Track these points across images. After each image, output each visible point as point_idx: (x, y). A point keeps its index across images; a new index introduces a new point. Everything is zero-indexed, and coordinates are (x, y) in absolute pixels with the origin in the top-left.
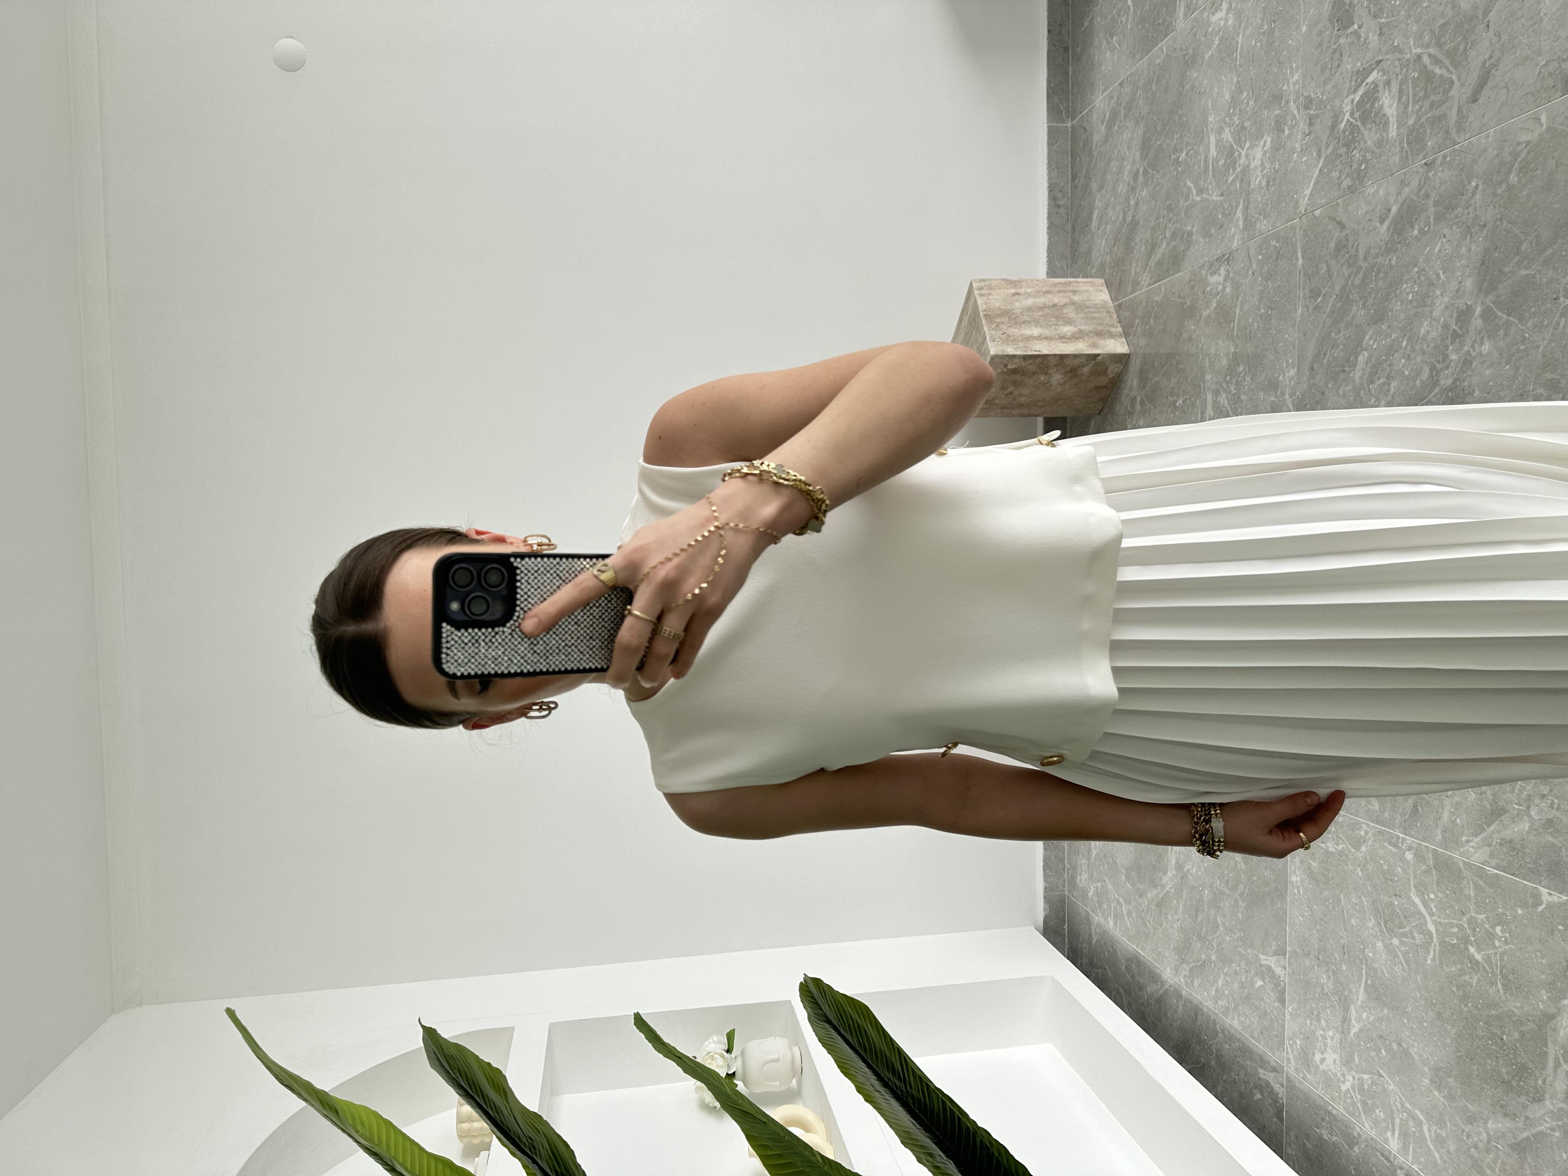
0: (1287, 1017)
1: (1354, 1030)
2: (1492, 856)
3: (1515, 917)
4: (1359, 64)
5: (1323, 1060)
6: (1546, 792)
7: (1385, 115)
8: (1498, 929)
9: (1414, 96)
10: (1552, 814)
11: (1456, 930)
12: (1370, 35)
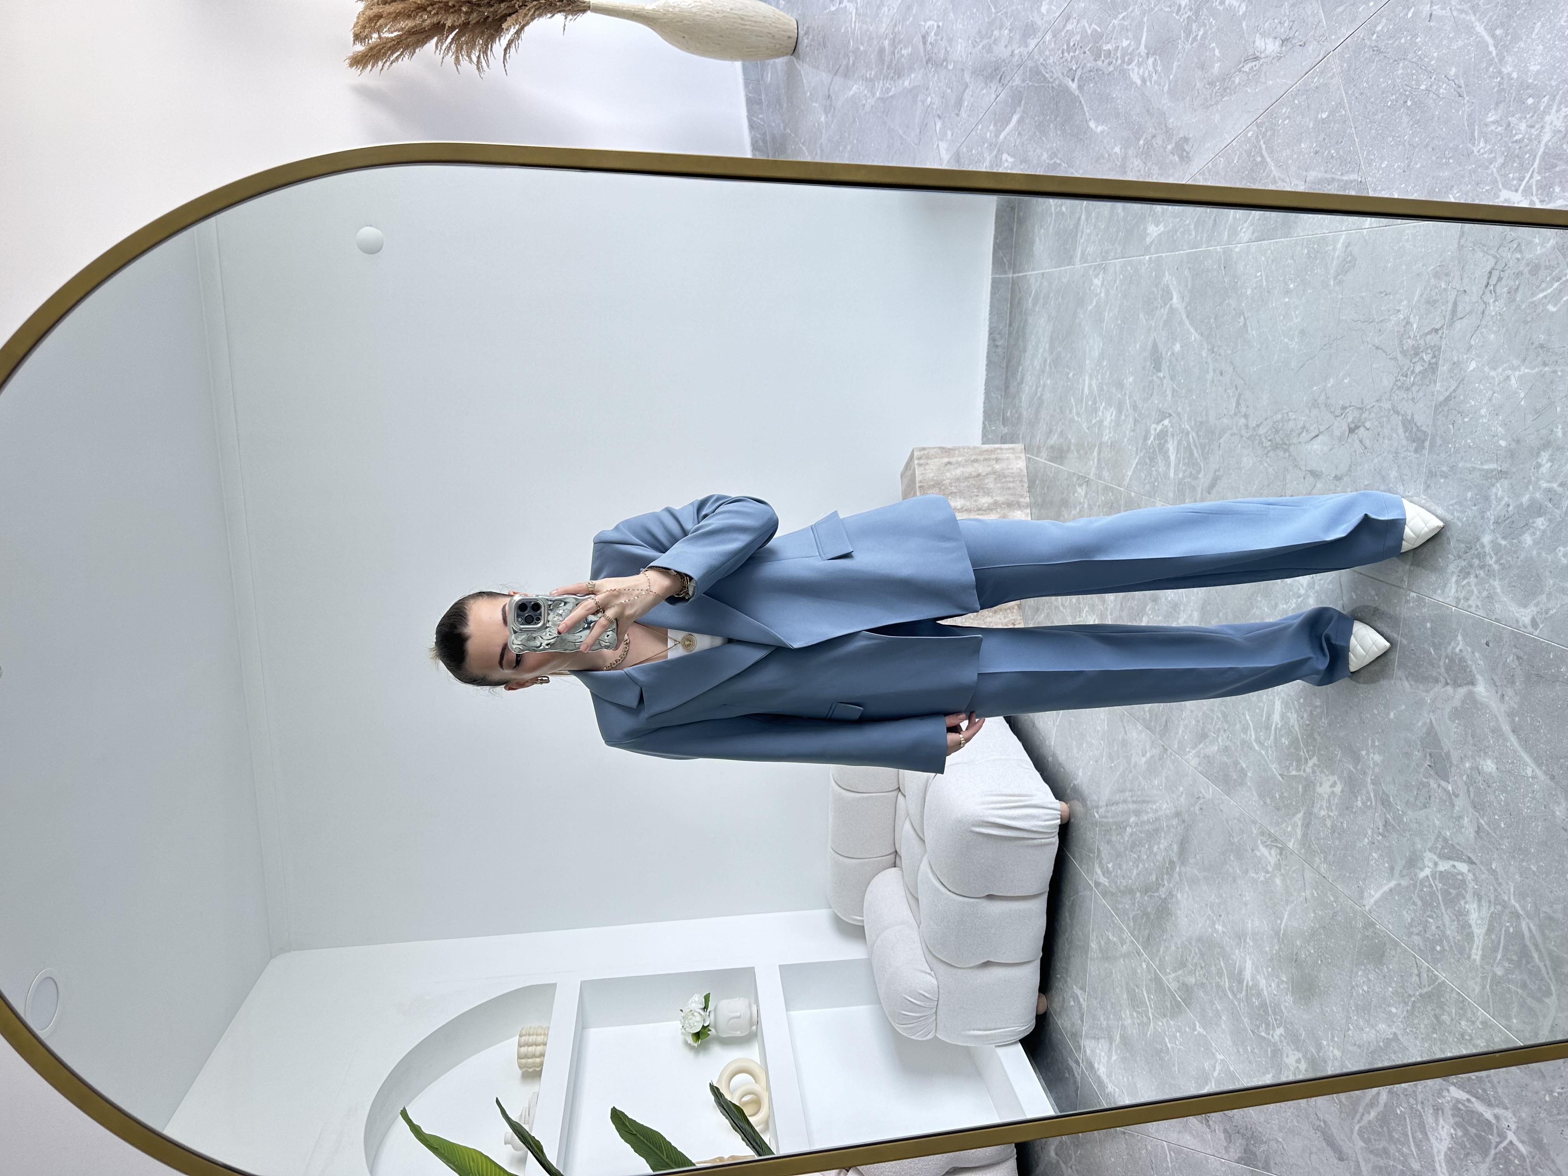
0: (1084, 1033)
2: (1178, 988)
3: (1185, 1031)
4: (1161, 405)
5: (1099, 1069)
6: (1203, 965)
7: (1169, 457)
8: (1178, 1034)
9: (1184, 458)
10: (1204, 981)
11: (1160, 1024)
12: (1168, 390)
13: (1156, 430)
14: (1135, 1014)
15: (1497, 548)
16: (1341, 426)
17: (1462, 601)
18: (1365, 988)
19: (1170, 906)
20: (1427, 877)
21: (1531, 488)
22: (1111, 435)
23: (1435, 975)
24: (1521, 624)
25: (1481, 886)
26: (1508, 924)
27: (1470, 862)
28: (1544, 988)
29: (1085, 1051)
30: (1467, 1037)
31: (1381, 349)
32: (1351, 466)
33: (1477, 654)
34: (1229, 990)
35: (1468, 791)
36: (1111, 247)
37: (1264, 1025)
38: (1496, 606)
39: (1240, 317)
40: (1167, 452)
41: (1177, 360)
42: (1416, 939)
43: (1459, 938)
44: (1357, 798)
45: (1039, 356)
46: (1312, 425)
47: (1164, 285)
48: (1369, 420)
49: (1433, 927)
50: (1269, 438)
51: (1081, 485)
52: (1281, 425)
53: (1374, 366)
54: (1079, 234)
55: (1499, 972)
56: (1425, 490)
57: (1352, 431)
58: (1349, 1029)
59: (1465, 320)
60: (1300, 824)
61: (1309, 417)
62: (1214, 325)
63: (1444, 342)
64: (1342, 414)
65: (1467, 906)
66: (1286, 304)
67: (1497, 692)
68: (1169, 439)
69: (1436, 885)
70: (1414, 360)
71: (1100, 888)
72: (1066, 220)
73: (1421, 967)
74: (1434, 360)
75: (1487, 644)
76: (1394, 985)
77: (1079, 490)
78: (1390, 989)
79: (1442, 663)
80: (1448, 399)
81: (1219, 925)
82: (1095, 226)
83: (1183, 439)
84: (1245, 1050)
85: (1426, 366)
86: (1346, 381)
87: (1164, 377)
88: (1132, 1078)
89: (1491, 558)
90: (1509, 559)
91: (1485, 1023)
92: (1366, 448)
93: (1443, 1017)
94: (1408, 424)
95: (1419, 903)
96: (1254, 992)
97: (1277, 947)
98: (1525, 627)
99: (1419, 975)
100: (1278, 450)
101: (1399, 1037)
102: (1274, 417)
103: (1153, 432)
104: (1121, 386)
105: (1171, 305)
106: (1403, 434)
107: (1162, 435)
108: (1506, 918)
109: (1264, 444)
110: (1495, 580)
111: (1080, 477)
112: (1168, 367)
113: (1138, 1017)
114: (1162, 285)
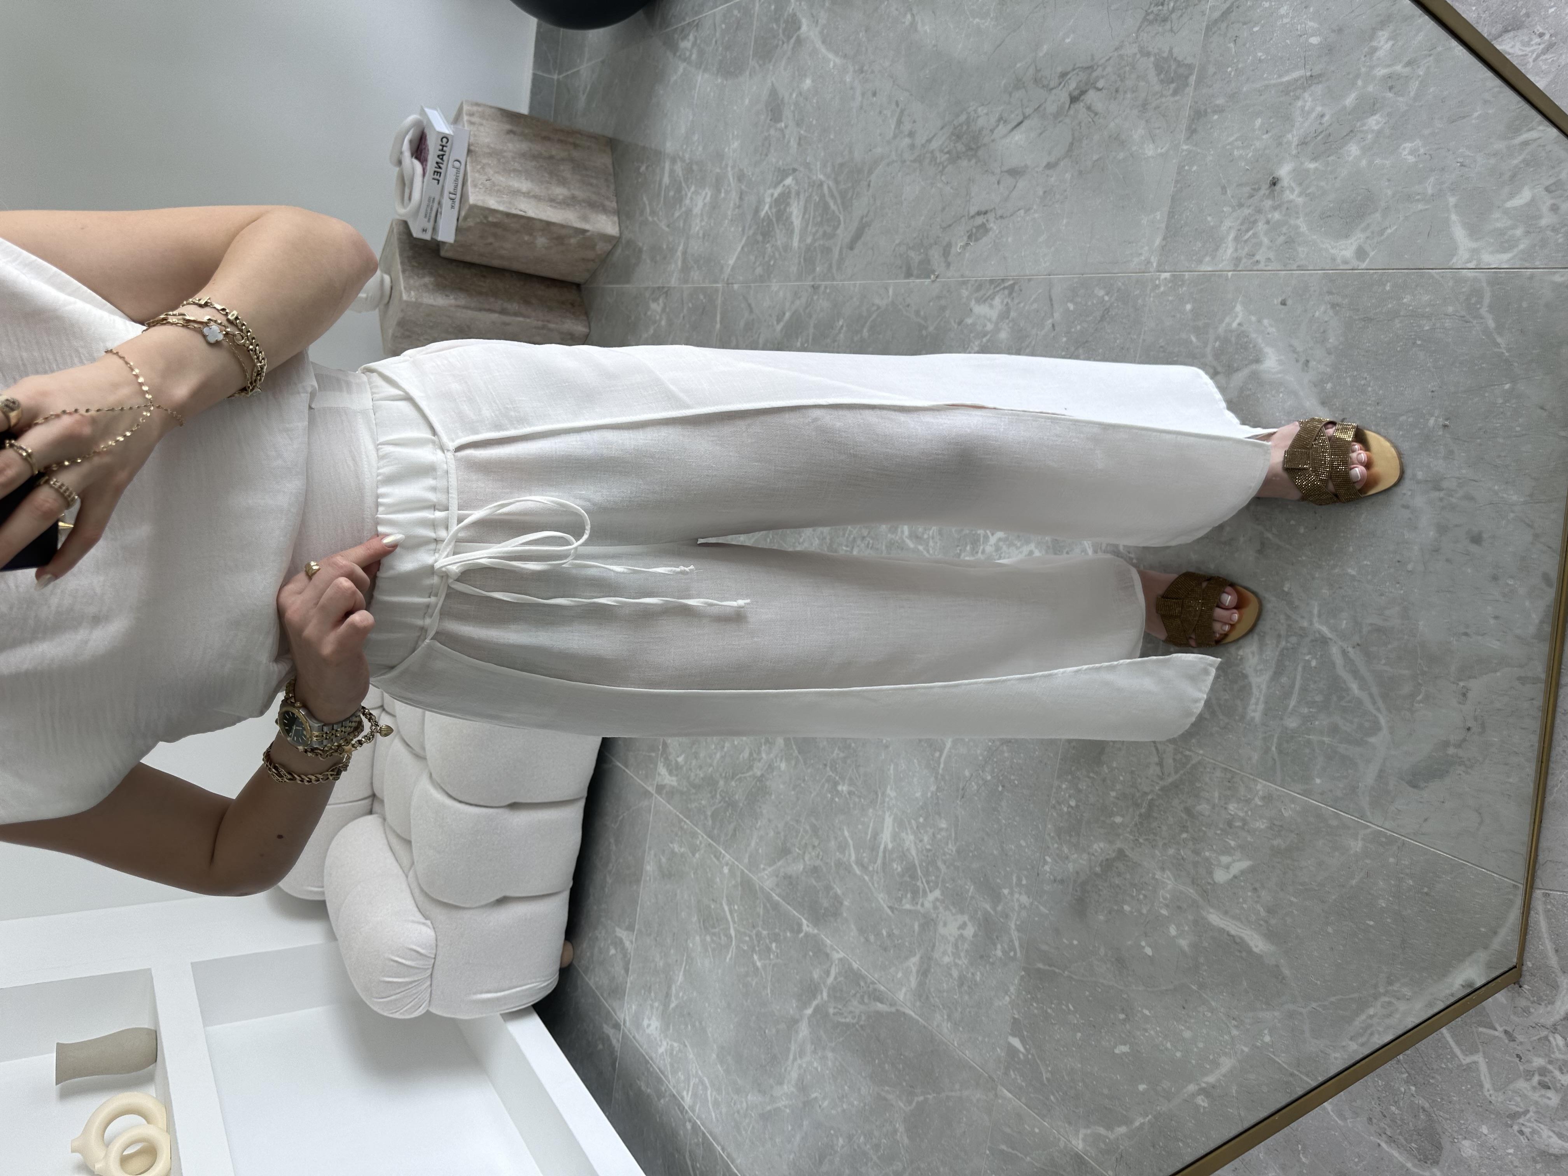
0: (628, 985)
1: (673, 1005)
2: (777, 885)
3: (785, 938)
4: (781, 163)
5: (649, 1026)
6: (817, 844)
7: (792, 223)
8: (774, 945)
9: (814, 218)
10: (818, 863)
11: (747, 939)
12: (792, 140)
13: (772, 195)
14: (708, 938)
15: (1301, 176)
16: (1057, 99)
17: (1244, 260)
18: (1073, 803)
19: (768, 783)
21: (1360, 83)
22: (703, 224)
23: (1186, 756)
24: (1339, 261)
26: (1307, 658)
28: (1367, 725)
30: (1238, 824)
32: (1072, 144)
33: (1266, 322)
34: (857, 864)
37: (909, 895)
38: (1300, 249)
39: (905, 16)
40: (788, 218)
41: (806, 99)
43: (1227, 697)
46: (1012, 112)
47: (789, 16)
48: (1103, 77)
50: (946, 150)
51: (655, 300)
52: (965, 128)
53: (1114, 7)
55: (1292, 723)
56: (1188, 139)
57: (1074, 99)
58: (1045, 862)
61: (1009, 103)
62: (864, 39)
64: (1060, 84)
65: (1241, 652)
67: (1297, 361)
68: (792, 201)
71: (663, 791)
73: (1164, 752)
75: (1283, 304)
77: (653, 306)
78: (1113, 794)
79: (1209, 350)
81: (844, 787)
83: (814, 194)
84: (878, 935)
86: (1068, 41)
87: (786, 127)
88: (700, 1023)
89: (1292, 191)
90: (1323, 184)
91: (1269, 798)
92: (1096, 114)
93: (1199, 808)
94: (1164, 63)
96: (895, 856)
97: (934, 791)
98: (1346, 262)
99: (1160, 764)
100: (959, 161)
101: (1127, 853)
102: (955, 122)
103: (768, 200)
104: (719, 156)
105: (798, 36)
106: (1156, 79)
107: (782, 202)
108: (1305, 650)
109: (938, 161)
110: (1298, 218)
111: (654, 290)
112: (793, 112)
113: (712, 941)
114: (785, 16)
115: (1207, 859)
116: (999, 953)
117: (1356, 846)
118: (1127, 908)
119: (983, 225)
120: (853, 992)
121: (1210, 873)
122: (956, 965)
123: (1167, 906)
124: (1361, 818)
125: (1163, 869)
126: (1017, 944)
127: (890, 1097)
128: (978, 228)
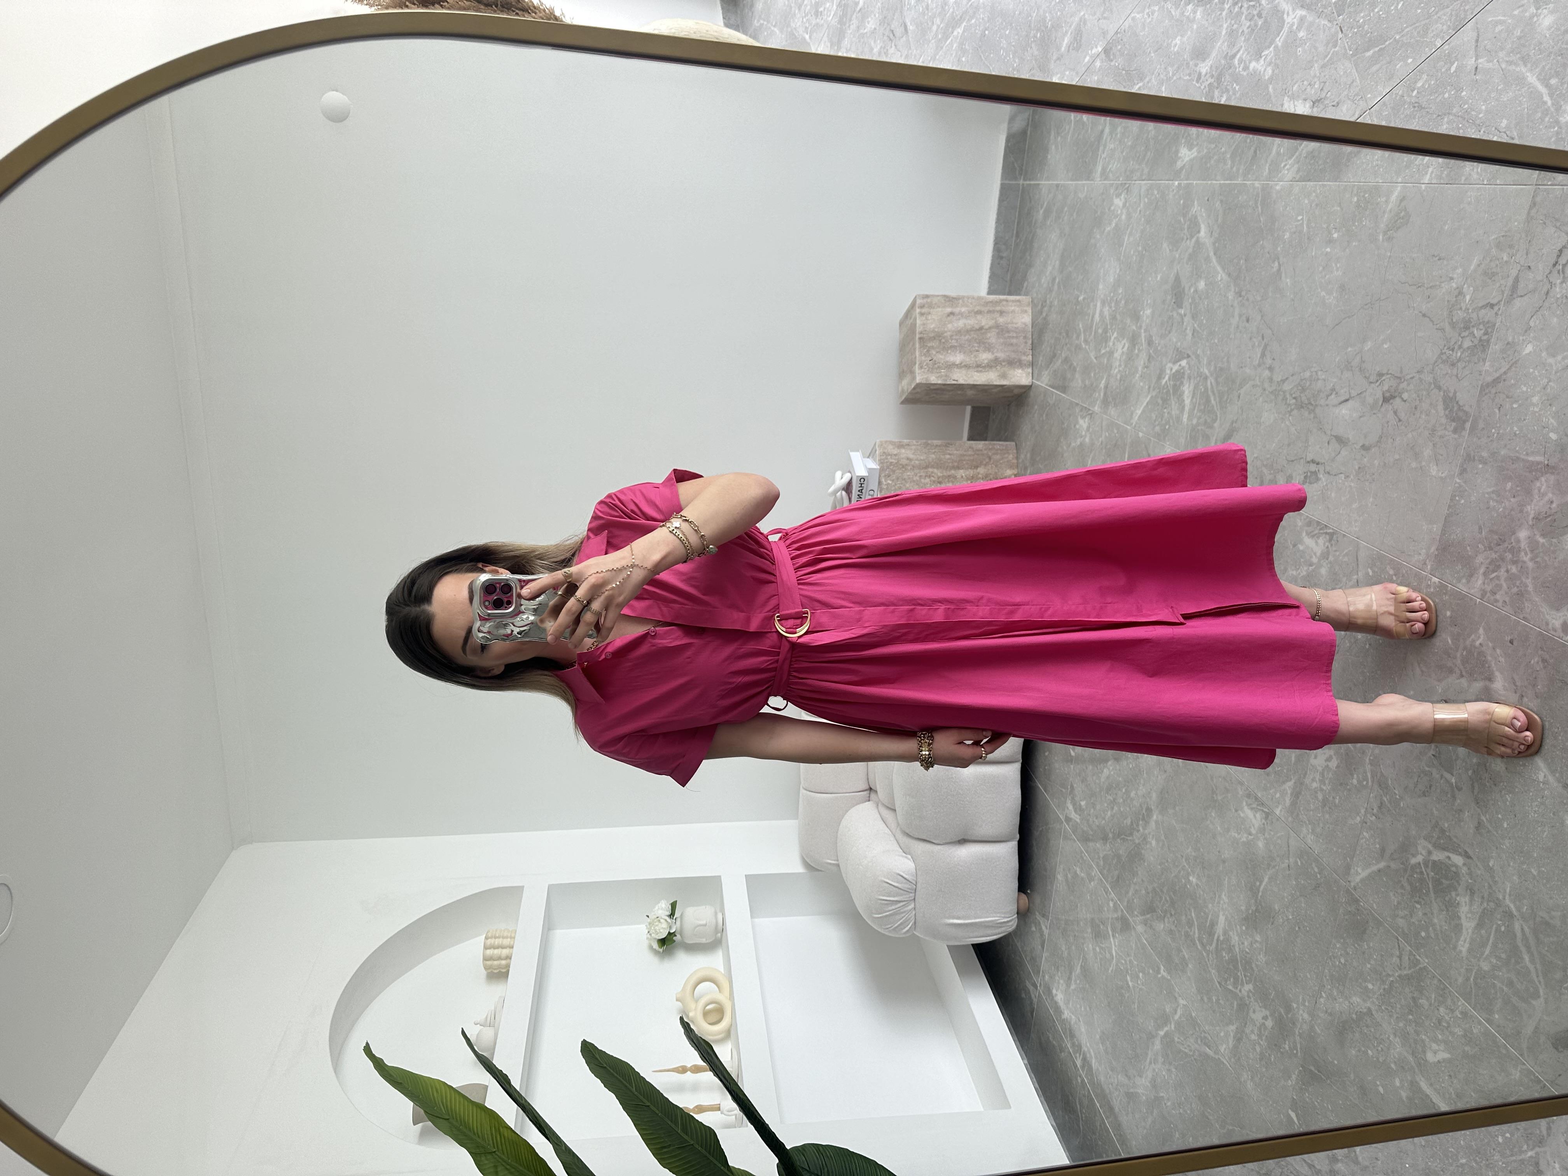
3: (1149, 972)
4: (1179, 344)
7: (1184, 401)
8: (1141, 975)
9: (1199, 404)
10: (1173, 928)
11: (1123, 962)
12: (1188, 328)
13: (1171, 369)
14: (1098, 949)
15: (1533, 545)
16: (1375, 393)
17: (1488, 594)
18: (1343, 961)
19: (1143, 851)
20: (1419, 864)
22: (1121, 369)
23: (1417, 959)
24: (1550, 626)
25: (1475, 881)
26: (1500, 922)
27: (1467, 856)
28: (1531, 989)
29: (1044, 976)
30: (1444, 1024)
31: (1429, 317)
32: (1381, 437)
33: (1498, 651)
34: (1199, 940)
35: (1473, 787)
36: (1137, 167)
37: (1232, 980)
38: (1526, 604)
39: (1274, 262)
40: (1181, 395)
41: (1201, 299)
42: (1401, 922)
43: (1446, 928)
44: (1352, 775)
45: (1048, 273)
46: (1342, 388)
47: (1192, 215)
48: (1407, 391)
49: (1420, 914)
50: (1294, 396)
51: (1083, 417)
52: (1308, 383)
53: (1420, 334)
54: (1101, 148)
55: (1485, 966)
56: (1461, 474)
57: (1386, 400)
58: (1321, 997)
59: (1526, 298)
60: (1289, 792)
61: (1341, 379)
62: (1244, 267)
63: (1499, 320)
64: (1377, 381)
65: (1458, 898)
66: (1327, 253)
68: (1185, 382)
69: (1428, 874)
70: (1463, 334)
71: (1071, 823)
72: (1088, 131)
73: (1403, 950)
74: (1485, 337)
75: (1511, 642)
76: (1372, 962)
77: (1081, 422)
78: (1369, 966)
79: (1458, 655)
80: (1496, 381)
81: (1193, 877)
82: (1120, 142)
83: (1201, 384)
84: (1210, 999)
85: (1476, 342)
86: (1385, 346)
87: (1185, 315)
88: (1090, 1008)
89: (1526, 554)
90: (1546, 558)
91: (1465, 1014)
92: (1400, 420)
93: (1420, 1001)
94: (1450, 401)
95: (1408, 888)
96: (1224, 946)
97: (1254, 908)
98: (1555, 630)
99: (1400, 957)
100: (1302, 410)
101: (1374, 1013)
102: (1302, 374)
103: (1168, 371)
104: (1136, 317)
105: (1198, 238)
106: (1443, 412)
107: (1178, 377)
108: (1499, 917)
109: (1288, 402)
110: (1527, 578)
111: (1083, 409)
112: (1191, 304)
113: (1100, 953)
114: (1190, 215)
115: (1423, 1041)
116: (1287, 1047)
117: (1516, 1075)
118: (1370, 1052)
119: (1315, 473)
120: (1191, 1032)
121: (1424, 1052)
122: (1259, 1044)
123: (1395, 1063)
124: (1521, 1055)
125: (1395, 1035)
126: (1299, 1046)
127: (1211, 1118)
128: (1311, 472)
